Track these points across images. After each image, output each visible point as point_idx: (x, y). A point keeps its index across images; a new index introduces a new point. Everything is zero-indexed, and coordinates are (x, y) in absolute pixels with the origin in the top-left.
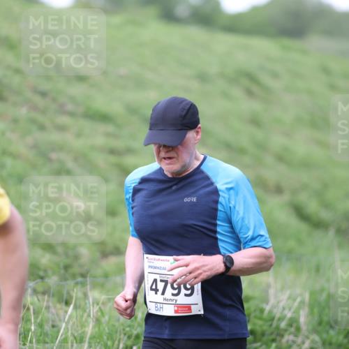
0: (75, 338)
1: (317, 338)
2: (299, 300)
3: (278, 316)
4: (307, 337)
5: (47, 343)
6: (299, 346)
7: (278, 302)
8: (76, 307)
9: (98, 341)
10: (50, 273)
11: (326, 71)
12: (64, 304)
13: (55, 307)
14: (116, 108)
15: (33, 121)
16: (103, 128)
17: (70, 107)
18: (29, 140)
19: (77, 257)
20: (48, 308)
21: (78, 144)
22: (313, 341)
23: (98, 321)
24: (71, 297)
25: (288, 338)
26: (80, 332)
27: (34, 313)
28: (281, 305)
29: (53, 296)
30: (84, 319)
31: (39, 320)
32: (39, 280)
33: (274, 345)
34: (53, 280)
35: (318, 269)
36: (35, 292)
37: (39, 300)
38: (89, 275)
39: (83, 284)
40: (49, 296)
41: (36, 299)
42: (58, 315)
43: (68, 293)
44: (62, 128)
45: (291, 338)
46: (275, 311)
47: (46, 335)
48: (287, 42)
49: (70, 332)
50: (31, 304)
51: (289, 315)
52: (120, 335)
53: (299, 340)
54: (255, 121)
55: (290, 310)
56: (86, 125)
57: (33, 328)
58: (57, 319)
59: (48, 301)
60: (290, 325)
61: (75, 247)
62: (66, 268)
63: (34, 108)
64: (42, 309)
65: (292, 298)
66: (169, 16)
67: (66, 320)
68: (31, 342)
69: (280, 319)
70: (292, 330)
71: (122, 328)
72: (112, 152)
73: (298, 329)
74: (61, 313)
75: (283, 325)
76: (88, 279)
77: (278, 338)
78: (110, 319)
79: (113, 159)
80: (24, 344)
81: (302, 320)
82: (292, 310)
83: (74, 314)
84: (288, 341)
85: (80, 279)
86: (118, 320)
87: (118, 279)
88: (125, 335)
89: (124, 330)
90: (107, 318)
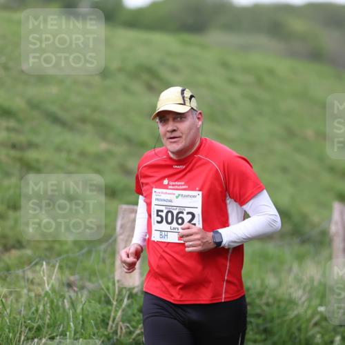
11: (225, 65)
14: (18, 103)
16: (5, 122)
71: (23, 320)
72: (14, 146)
78: (11, 311)
79: (13, 153)
86: (20, 313)
87: (20, 272)
88: (26, 327)
89: (25, 322)
90: (8, 311)
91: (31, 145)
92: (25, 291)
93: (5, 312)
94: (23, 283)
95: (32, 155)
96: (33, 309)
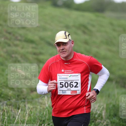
0: (21, 121)
1: (108, 121)
2: (102, 107)
3: (94, 113)
4: (105, 121)
5: (11, 123)
6: (102, 124)
7: (95, 108)
8: (21, 110)
9: (30, 122)
10: (12, 98)
11: (112, 24)
12: (17, 109)
13: (14, 110)
14: (36, 38)
15: (6, 43)
16: (31, 45)
17: (19, 38)
18: (5, 50)
19: (22, 92)
20: (11, 110)
21: (22, 51)
22: (107, 122)
23: (29, 115)
24: (20, 107)
25: (98, 121)
26: (23, 119)
27: (6, 112)
28: (96, 109)
29: (13, 106)
30: (24, 114)
31: (8, 115)
32: (8, 101)
33: (93, 123)
34: (13, 101)
35: (109, 96)
36: (7, 105)
37: (8, 108)
38: (26, 99)
39: (24, 102)
40: (12, 106)
41: (7, 107)
42: (15, 113)
43: (19, 105)
44: (16, 45)
45: (99, 121)
46: (93, 111)
47: (11, 120)
48: (98, 14)
49: (19, 119)
50: (6, 109)
51: (99, 112)
52: (38, 120)
53: (102, 122)
54: (86, 43)
55: (99, 110)
56: (25, 44)
57: (6, 118)
58: (15, 114)
59: (11, 108)
60: (99, 116)
61: (21, 88)
62: (18, 96)
63: (6, 38)
64: (9, 111)
65: (100, 106)
66: (55, 5)
67: (18, 114)
68: (5, 123)
69: (96, 114)
70: (100, 118)
71: (38, 117)
72: (35, 54)
73: (102, 118)
74: (16, 112)
75: (96, 116)
76: (26, 100)
77: (95, 121)
78: (34, 114)
79: (35, 56)
80: (3, 124)
81: (103, 114)
82: (100, 111)
83: (21, 113)
84: (98, 122)
85: (23, 100)
86: (37, 115)
87: (37, 100)
88: (39, 120)
89: (39, 118)
90: (33, 114)
91: (41, 53)
92: (39, 107)
93: (32, 115)
94: (38, 104)
95: (41, 57)
96: (42, 113)
